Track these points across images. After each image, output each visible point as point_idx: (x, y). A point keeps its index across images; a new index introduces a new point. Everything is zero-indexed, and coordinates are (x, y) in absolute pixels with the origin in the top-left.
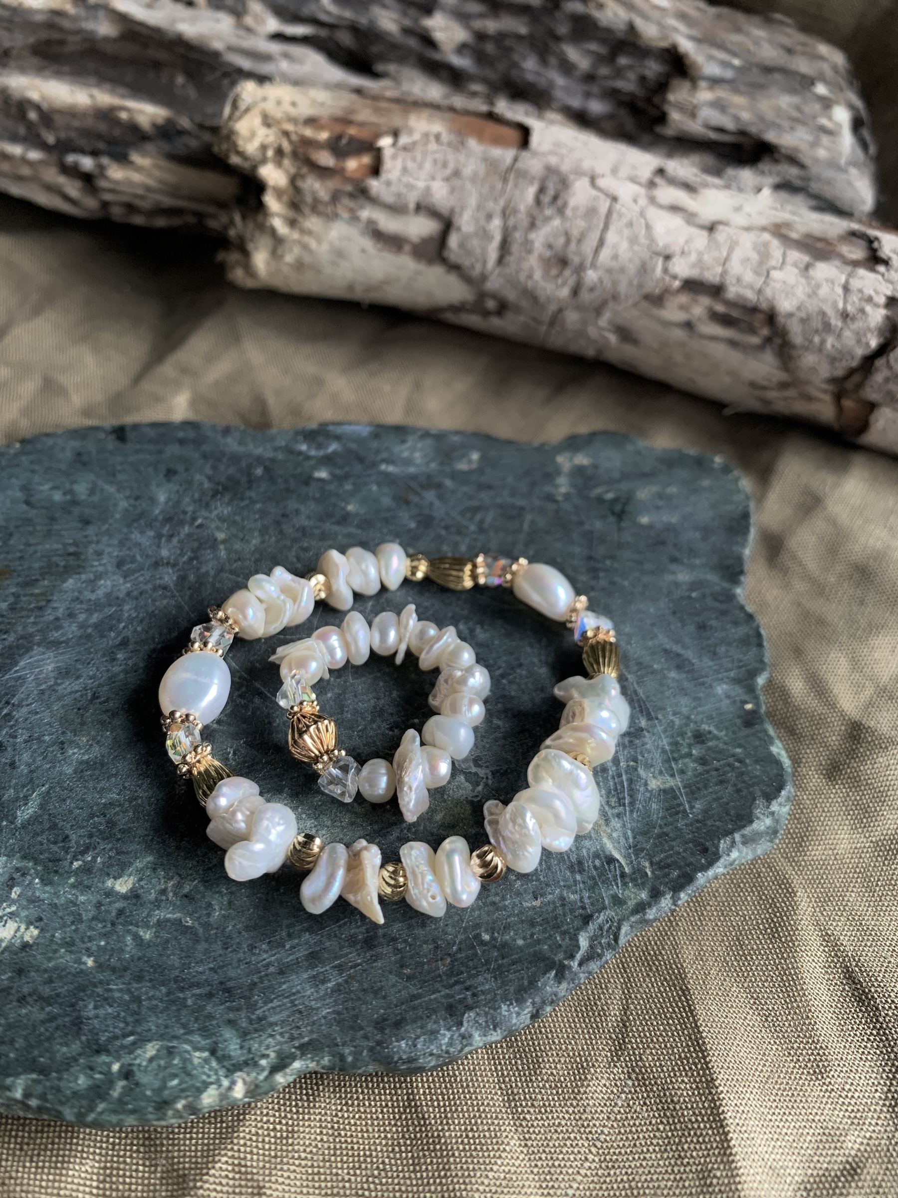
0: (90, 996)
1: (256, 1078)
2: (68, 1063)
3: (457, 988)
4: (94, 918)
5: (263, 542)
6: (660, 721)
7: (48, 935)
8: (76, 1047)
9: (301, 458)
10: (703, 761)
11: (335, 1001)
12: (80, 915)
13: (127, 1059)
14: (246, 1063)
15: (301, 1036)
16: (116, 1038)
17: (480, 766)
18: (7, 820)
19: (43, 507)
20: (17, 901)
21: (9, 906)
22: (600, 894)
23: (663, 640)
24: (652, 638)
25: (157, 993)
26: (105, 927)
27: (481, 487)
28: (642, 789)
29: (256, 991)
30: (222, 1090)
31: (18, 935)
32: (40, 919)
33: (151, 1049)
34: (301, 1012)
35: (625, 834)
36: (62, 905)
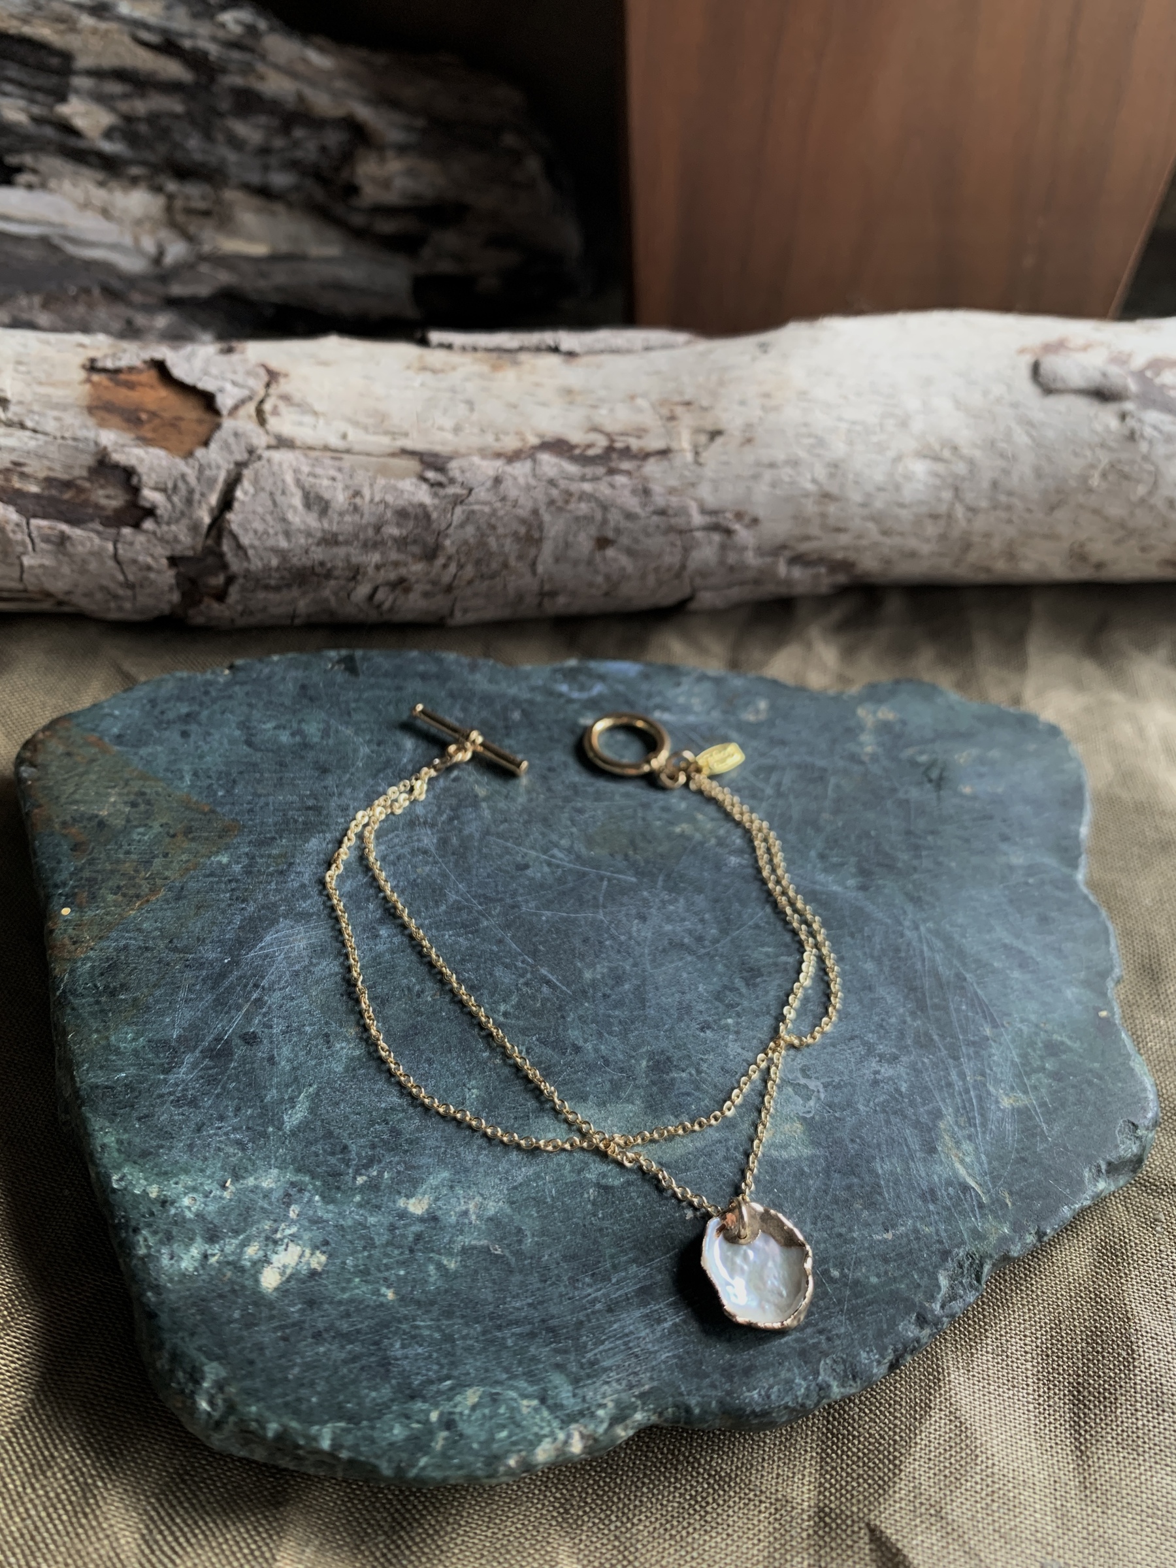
0: (395, 1333)
1: (595, 1431)
2: (380, 1410)
3: (809, 1330)
4: (389, 1243)
5: (530, 800)
6: (1006, 1029)
7: (338, 1261)
8: (386, 1391)
9: (562, 701)
10: (1056, 1076)
11: (674, 1343)
12: (372, 1239)
13: (447, 1407)
14: (581, 1414)
15: (640, 1384)
16: (431, 1382)
17: (809, 1077)
18: (274, 1126)
19: (267, 750)
20: (297, 1221)
21: (289, 1226)
22: (957, 1227)
23: (1001, 934)
24: (989, 931)
25: (472, 1331)
26: (402, 1253)
27: (774, 742)
28: (993, 1107)
29: (583, 1331)
30: (559, 1444)
31: (303, 1260)
32: (326, 1243)
33: (472, 1396)
34: (637, 1356)
35: (978, 1159)
36: (350, 1227)
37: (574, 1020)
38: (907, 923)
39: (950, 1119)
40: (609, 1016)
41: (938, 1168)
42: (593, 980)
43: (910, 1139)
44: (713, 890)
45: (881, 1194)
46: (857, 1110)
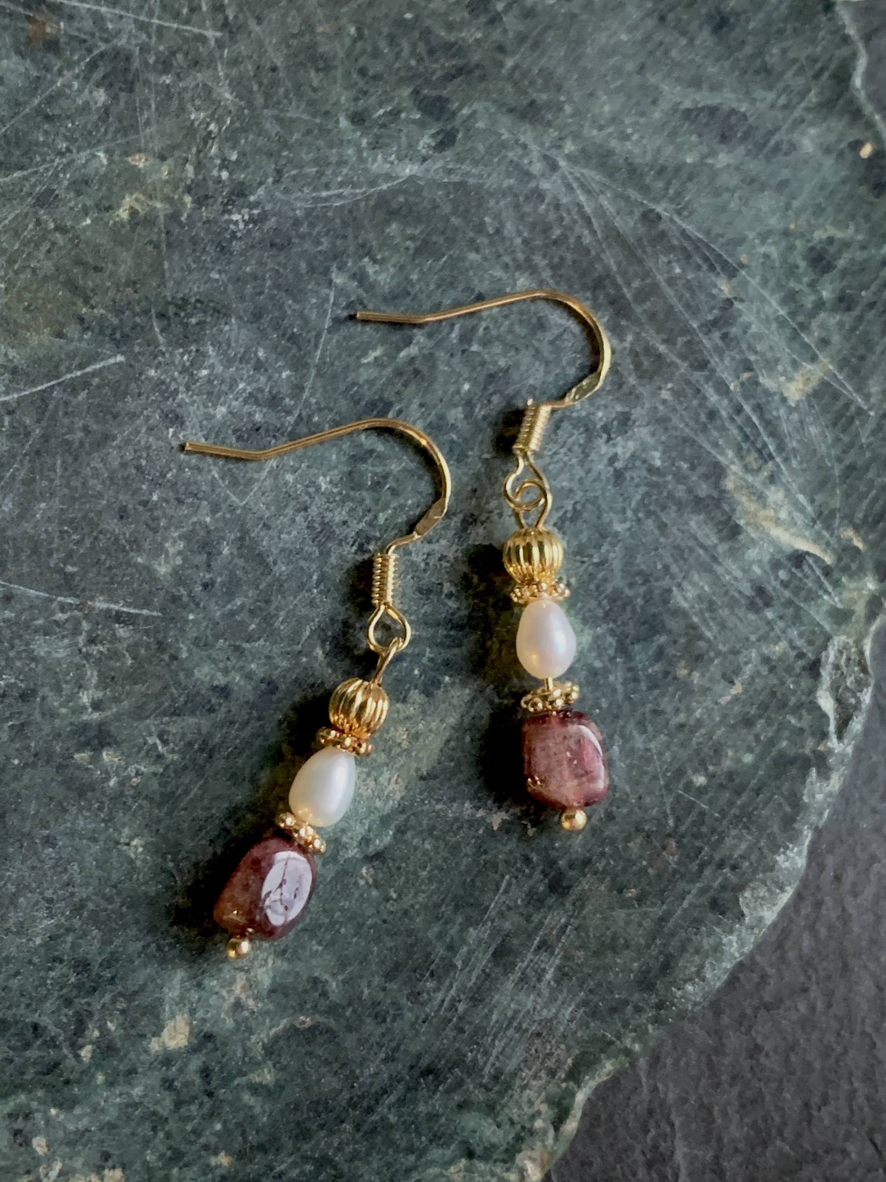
1: (544, 1147)
4: (178, 1104)
6: (748, 267)
7: (137, 1166)
10: (844, 302)
12: (154, 1113)
14: (519, 1139)
15: (560, 1062)
20: (54, 1153)
22: (812, 620)
23: (674, 93)
24: (654, 102)
25: (343, 1136)
26: (201, 1104)
28: (781, 412)
29: (464, 1048)
32: (106, 1156)
34: (539, 1035)
35: (796, 504)
36: (119, 1118)
37: (189, 651)
38: (537, 167)
39: (736, 468)
40: (232, 613)
41: (752, 554)
42: (175, 572)
43: (699, 534)
44: (242, 298)
45: (701, 637)
46: (617, 534)
